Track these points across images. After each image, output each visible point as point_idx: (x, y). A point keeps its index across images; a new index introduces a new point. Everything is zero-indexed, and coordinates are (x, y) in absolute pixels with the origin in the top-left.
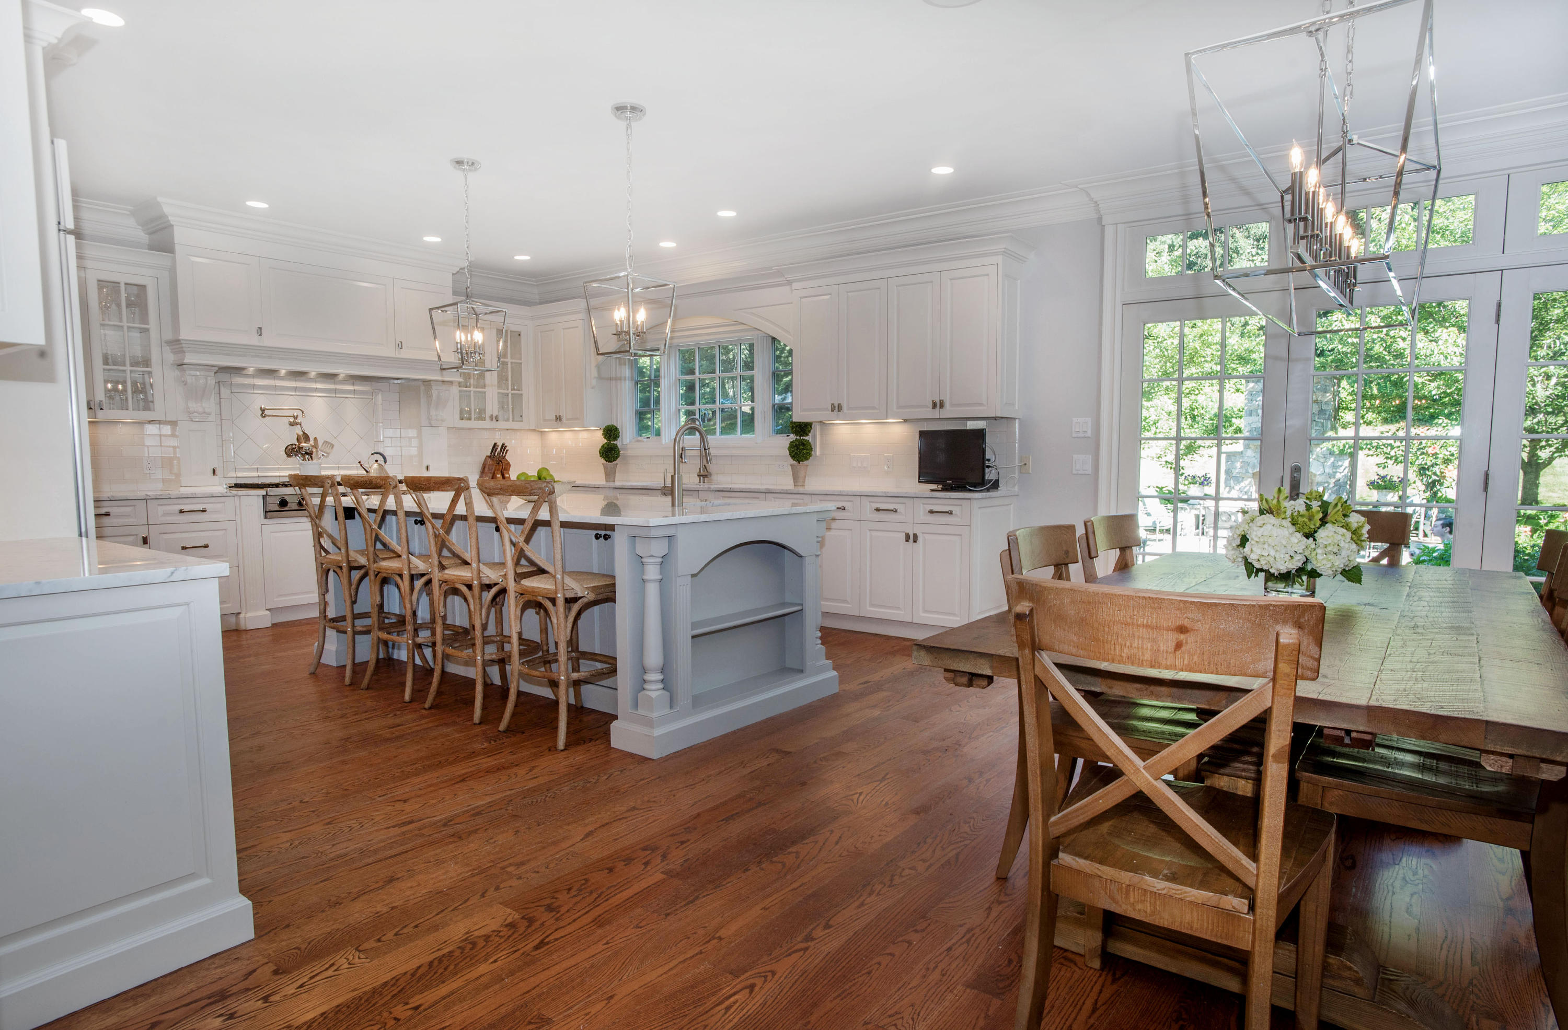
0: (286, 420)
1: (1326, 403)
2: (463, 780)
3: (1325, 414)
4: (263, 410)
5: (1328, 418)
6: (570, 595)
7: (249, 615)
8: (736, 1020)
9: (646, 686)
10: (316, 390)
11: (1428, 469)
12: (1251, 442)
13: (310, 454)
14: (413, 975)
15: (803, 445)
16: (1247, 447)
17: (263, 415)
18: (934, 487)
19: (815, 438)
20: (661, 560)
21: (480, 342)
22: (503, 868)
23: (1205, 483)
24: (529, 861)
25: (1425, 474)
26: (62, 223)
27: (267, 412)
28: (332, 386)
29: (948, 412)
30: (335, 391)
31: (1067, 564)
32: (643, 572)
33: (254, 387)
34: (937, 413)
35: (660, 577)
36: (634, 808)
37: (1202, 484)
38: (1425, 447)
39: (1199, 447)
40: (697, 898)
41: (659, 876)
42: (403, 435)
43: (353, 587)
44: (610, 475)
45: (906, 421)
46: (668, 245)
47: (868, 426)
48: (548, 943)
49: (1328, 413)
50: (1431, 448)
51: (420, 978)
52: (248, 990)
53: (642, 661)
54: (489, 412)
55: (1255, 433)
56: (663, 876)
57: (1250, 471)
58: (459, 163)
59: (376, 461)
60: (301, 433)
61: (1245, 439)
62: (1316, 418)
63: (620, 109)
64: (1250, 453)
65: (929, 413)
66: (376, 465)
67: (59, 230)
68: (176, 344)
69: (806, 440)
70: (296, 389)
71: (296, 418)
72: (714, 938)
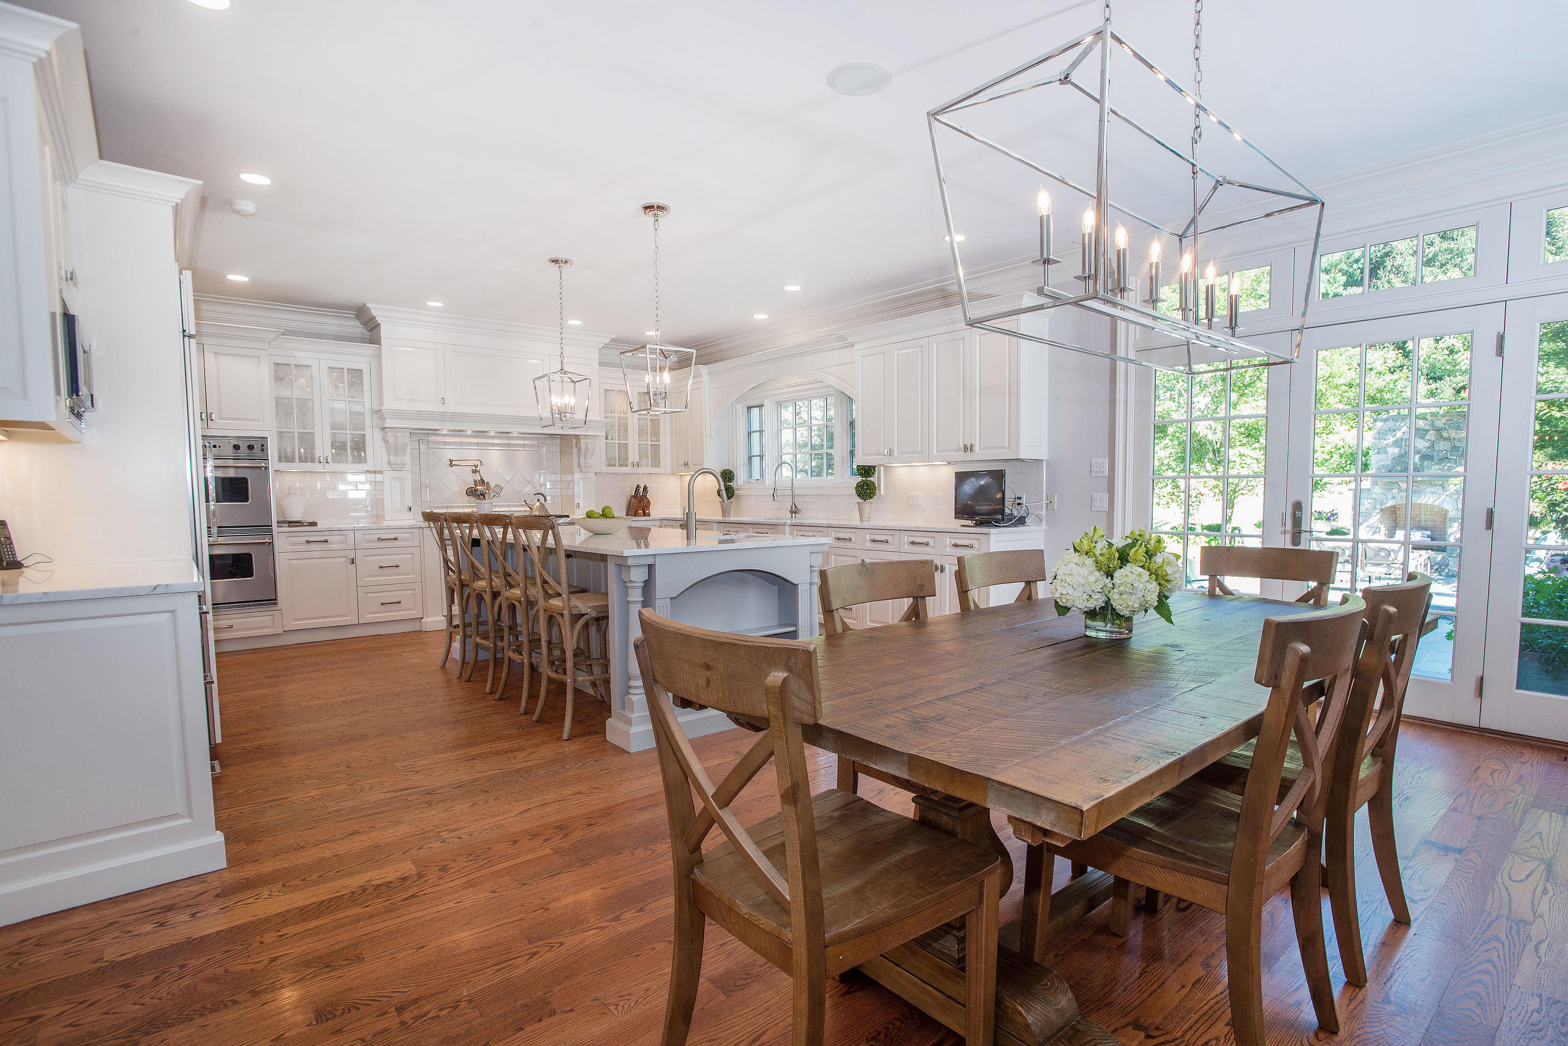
0: (470, 469)
1: (1459, 440)
2: (474, 759)
3: (1459, 451)
4: (451, 461)
5: (1462, 455)
6: (575, 612)
7: (428, 620)
8: (495, 981)
9: (630, 691)
10: (493, 445)
11: (1558, 505)
12: (1378, 479)
13: (483, 495)
14: (302, 910)
15: (867, 485)
16: (1375, 484)
17: (451, 465)
18: (969, 522)
19: (880, 479)
20: (643, 584)
21: (572, 405)
22: (438, 832)
23: (1332, 518)
24: (463, 828)
25: (1556, 511)
26: (187, 331)
27: (454, 463)
28: (506, 441)
29: (979, 453)
30: (509, 445)
31: (924, 597)
32: (627, 595)
33: (445, 443)
34: (969, 456)
35: (642, 599)
36: (580, 793)
37: (1328, 519)
38: (1556, 483)
39: (1326, 483)
40: (561, 873)
41: (549, 851)
42: (563, 479)
43: (464, 600)
44: (725, 512)
45: (949, 463)
46: (760, 317)
47: (921, 468)
48: (417, 897)
49: (1461, 450)
50: (1562, 484)
51: (305, 913)
52: (190, 906)
53: (627, 668)
54: (630, 460)
55: (1383, 471)
56: (551, 851)
57: (1378, 507)
58: (555, 261)
59: (538, 500)
60: (479, 479)
61: (1372, 476)
62: (1449, 454)
63: (648, 208)
64: (1377, 489)
65: (962, 456)
66: (538, 504)
67: (184, 336)
68: (378, 413)
69: (870, 481)
70: (478, 444)
71: (476, 466)
72: (542, 908)
